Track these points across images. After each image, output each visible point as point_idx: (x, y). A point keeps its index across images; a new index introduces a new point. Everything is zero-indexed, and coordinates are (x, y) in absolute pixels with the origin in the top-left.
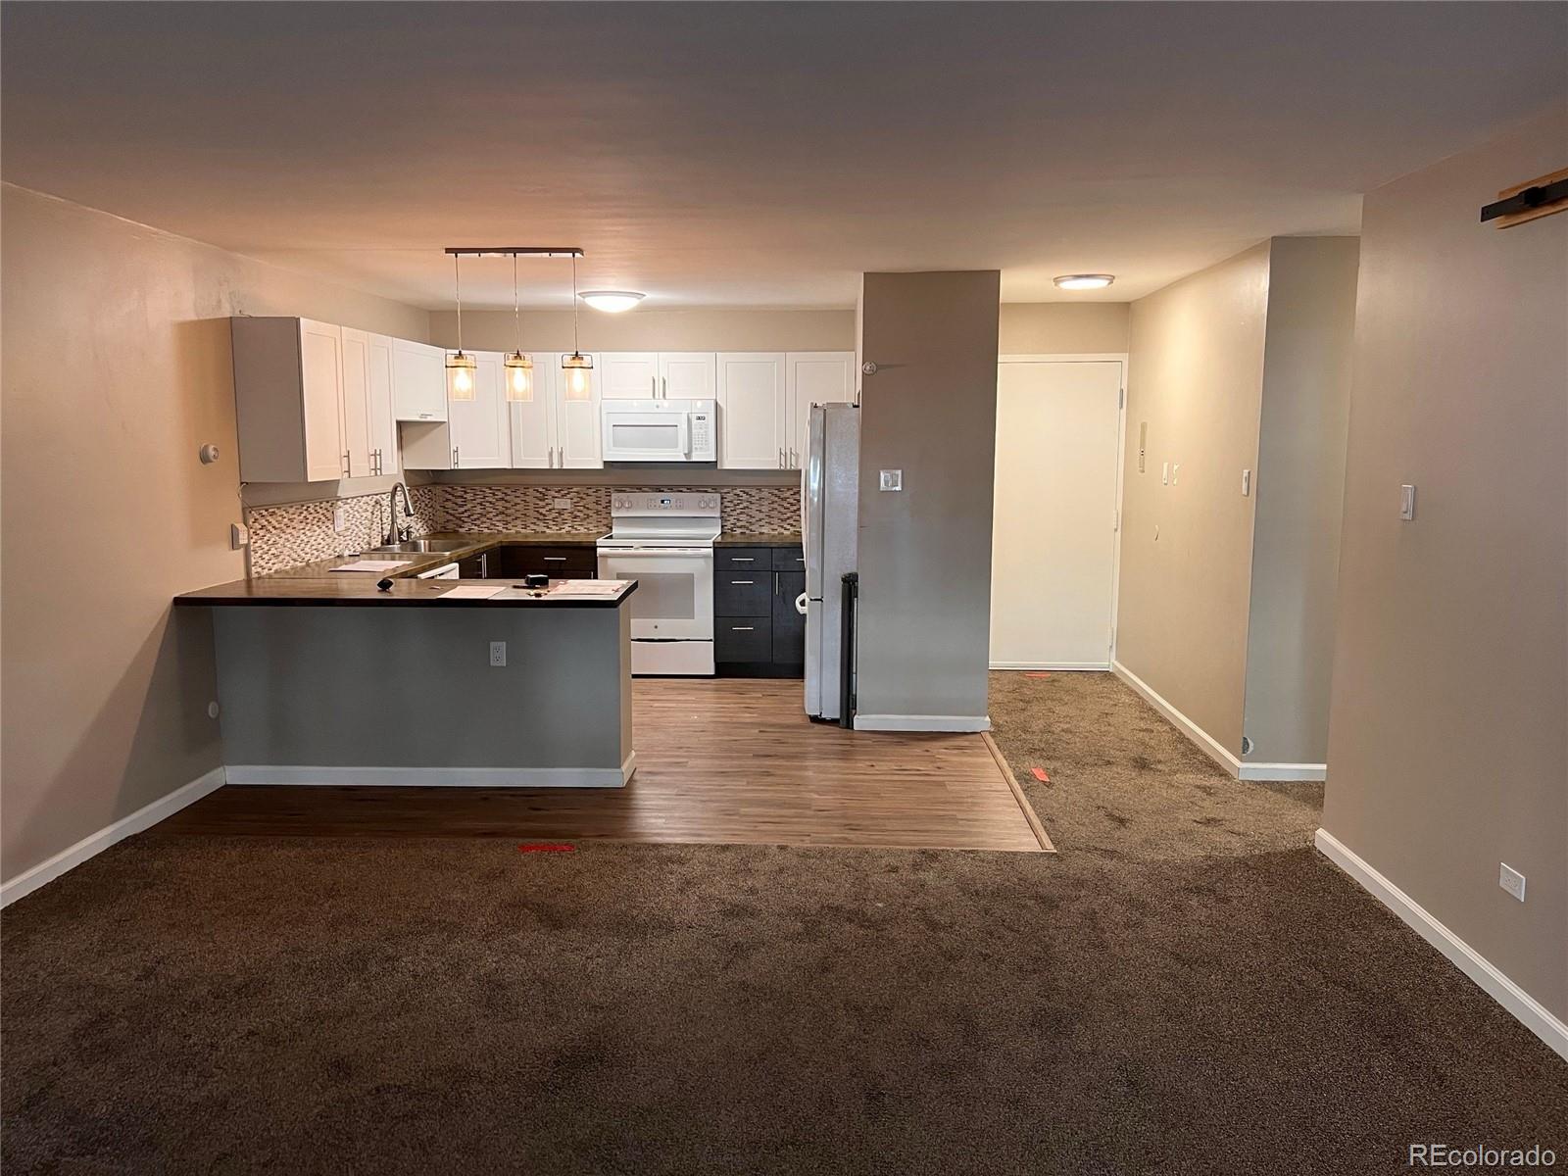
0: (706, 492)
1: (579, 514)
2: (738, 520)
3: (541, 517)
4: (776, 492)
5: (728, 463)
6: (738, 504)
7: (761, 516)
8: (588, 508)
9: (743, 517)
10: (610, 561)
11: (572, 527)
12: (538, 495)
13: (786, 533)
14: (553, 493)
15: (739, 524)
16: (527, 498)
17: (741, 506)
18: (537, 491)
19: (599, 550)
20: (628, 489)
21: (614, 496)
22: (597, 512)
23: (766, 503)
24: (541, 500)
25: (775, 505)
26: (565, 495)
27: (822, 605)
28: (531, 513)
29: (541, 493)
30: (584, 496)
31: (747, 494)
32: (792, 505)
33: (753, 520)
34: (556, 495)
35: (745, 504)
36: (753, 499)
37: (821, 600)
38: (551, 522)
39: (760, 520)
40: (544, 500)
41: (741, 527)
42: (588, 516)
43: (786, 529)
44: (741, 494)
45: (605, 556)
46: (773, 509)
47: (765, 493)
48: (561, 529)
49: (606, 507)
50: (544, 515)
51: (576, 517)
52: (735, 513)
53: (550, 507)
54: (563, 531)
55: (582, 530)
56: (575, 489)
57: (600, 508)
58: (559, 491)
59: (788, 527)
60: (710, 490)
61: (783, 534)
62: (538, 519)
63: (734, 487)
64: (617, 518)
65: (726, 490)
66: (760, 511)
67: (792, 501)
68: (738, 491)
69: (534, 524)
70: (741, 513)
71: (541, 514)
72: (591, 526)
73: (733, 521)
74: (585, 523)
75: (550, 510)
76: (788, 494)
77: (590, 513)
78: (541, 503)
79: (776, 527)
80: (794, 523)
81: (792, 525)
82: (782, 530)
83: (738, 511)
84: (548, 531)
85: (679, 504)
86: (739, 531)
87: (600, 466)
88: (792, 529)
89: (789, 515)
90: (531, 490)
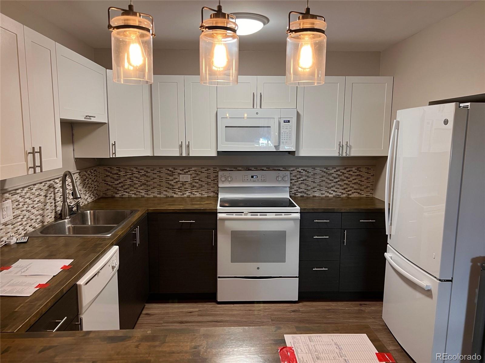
0: (279, 170)
1: (195, 184)
2: (299, 188)
3: (171, 187)
4: (325, 170)
5: (303, 152)
6: (300, 178)
7: (315, 185)
8: (202, 181)
9: (303, 186)
10: (227, 223)
11: (191, 193)
12: (169, 172)
13: (330, 196)
14: (179, 171)
15: (300, 190)
16: (161, 175)
17: (302, 179)
18: (168, 170)
20: (228, 169)
21: (220, 173)
22: (208, 184)
23: (318, 177)
24: (170, 176)
25: (324, 179)
26: (187, 172)
27: (452, 284)
28: (164, 184)
29: (170, 171)
30: (199, 173)
31: (306, 171)
32: (335, 178)
33: (309, 188)
34: (181, 172)
35: (304, 178)
36: (310, 175)
37: (451, 281)
38: (177, 190)
39: (314, 188)
40: (172, 176)
41: (301, 192)
42: (202, 186)
43: (330, 194)
44: (302, 171)
45: (224, 220)
46: (323, 181)
47: (318, 171)
48: (183, 194)
49: (214, 180)
50: (173, 186)
51: (194, 186)
52: (297, 183)
53: (177, 180)
54: (185, 196)
55: (198, 195)
56: (193, 169)
57: (209, 180)
58: (183, 170)
59: (332, 192)
60: (281, 169)
61: (328, 196)
62: (168, 188)
63: (297, 167)
64: (221, 187)
65: (292, 169)
66: (314, 182)
67: (334, 175)
68: (300, 170)
69: (166, 191)
70: (302, 183)
71: (171, 185)
72: (203, 193)
73: (296, 189)
74: (199, 190)
75: (177, 182)
76: (333, 171)
77: (203, 184)
78: (171, 178)
79: (323, 192)
80: (336, 190)
81: (334, 191)
82: (328, 194)
83: (300, 182)
84: (175, 196)
85: (263, 179)
86: (299, 195)
87: (214, 154)
88: (334, 194)
89: (333, 184)
90: (164, 169)
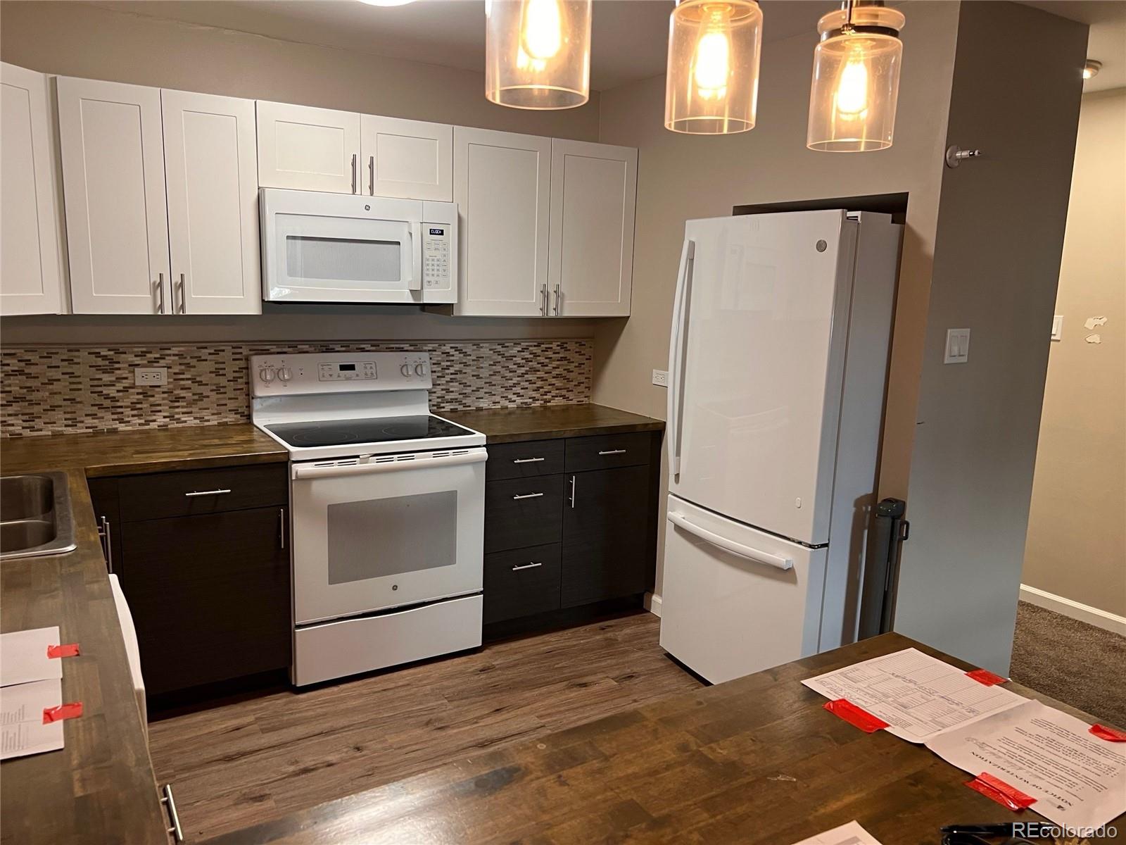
0: (402, 350)
1: (183, 393)
2: (448, 391)
3: (107, 403)
4: (499, 348)
6: (448, 367)
7: (480, 383)
8: (200, 383)
9: (455, 387)
10: (316, 485)
11: (171, 417)
12: (100, 362)
13: (511, 405)
14: (131, 358)
15: (448, 397)
16: (74, 369)
17: (452, 370)
18: (98, 355)
19: (299, 469)
20: (274, 349)
21: (257, 361)
22: (218, 389)
23: (485, 364)
24: (105, 372)
25: (498, 368)
26: (156, 360)
28: (85, 395)
29: (105, 358)
30: (194, 362)
31: (460, 351)
32: (520, 366)
33: (468, 390)
34: (138, 361)
35: (457, 367)
36: (468, 360)
37: (826, 545)
38: (128, 412)
39: (478, 390)
40: (111, 371)
41: (451, 401)
42: (202, 397)
43: (511, 401)
44: (452, 352)
45: (308, 479)
46: (495, 373)
47: (485, 351)
48: (147, 423)
49: (235, 380)
50: (114, 399)
51: (178, 399)
52: (443, 381)
53: (126, 383)
54: (153, 425)
55: (191, 421)
56: (175, 350)
57: (222, 381)
58: (143, 354)
59: (514, 398)
60: (406, 347)
61: (507, 408)
62: (100, 407)
63: (442, 342)
64: (260, 398)
65: (430, 347)
66: (478, 377)
67: (518, 360)
68: (447, 348)
69: (94, 416)
70: (452, 380)
71: (107, 397)
72: (206, 414)
73: (440, 393)
74: (194, 409)
75: (126, 390)
76: (514, 351)
77: (205, 391)
78: (107, 378)
79: (497, 399)
80: (522, 392)
81: (518, 395)
82: (506, 403)
83: (448, 378)
84: (122, 427)
85: (369, 372)
86: (448, 407)
88: (519, 400)
89: (515, 380)
90: (84, 353)
